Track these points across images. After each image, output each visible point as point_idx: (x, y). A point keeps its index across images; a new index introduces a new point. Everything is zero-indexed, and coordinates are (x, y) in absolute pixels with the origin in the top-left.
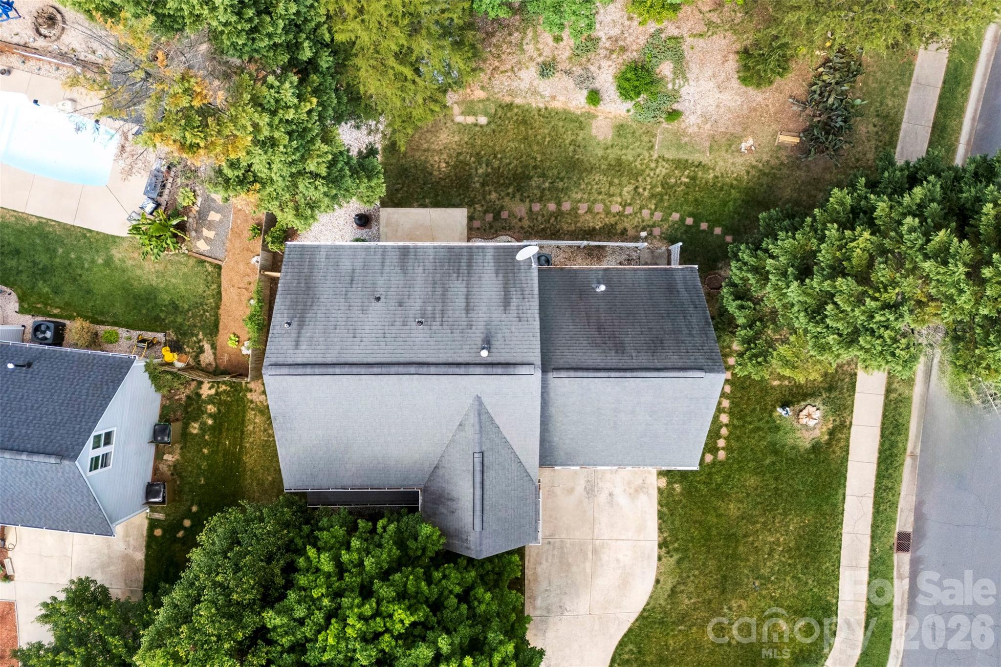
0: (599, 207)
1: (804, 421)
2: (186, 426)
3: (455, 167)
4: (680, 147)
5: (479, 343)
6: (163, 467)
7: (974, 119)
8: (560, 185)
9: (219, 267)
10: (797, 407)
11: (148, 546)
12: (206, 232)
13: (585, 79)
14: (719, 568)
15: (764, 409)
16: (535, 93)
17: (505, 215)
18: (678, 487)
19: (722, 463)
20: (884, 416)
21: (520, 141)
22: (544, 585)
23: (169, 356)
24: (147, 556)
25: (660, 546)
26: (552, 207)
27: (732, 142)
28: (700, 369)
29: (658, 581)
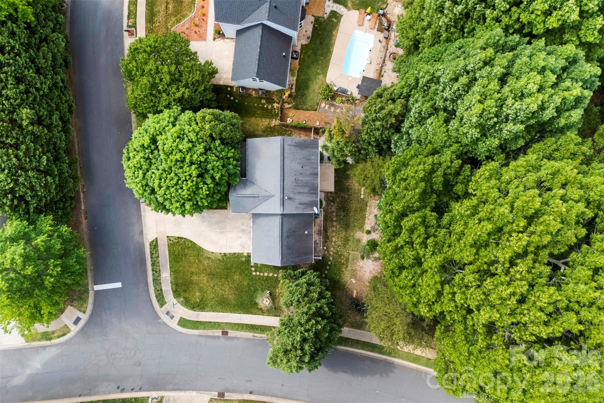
0: (334, 234)
1: (265, 299)
2: (264, 99)
3: (347, 188)
4: (353, 260)
5: (290, 196)
6: (250, 91)
7: (361, 353)
8: (341, 222)
9: (316, 111)
10: (269, 298)
11: (224, 86)
12: (327, 106)
13: (375, 230)
14: (217, 273)
15: (269, 287)
16: (370, 214)
17: (332, 204)
18: (244, 259)
19: (251, 274)
20: (266, 326)
21: (355, 209)
22: (212, 216)
23: (287, 94)
24: (221, 85)
25: (224, 253)
26: (335, 219)
27: (354, 276)
28: (282, 259)
29: (213, 253)
